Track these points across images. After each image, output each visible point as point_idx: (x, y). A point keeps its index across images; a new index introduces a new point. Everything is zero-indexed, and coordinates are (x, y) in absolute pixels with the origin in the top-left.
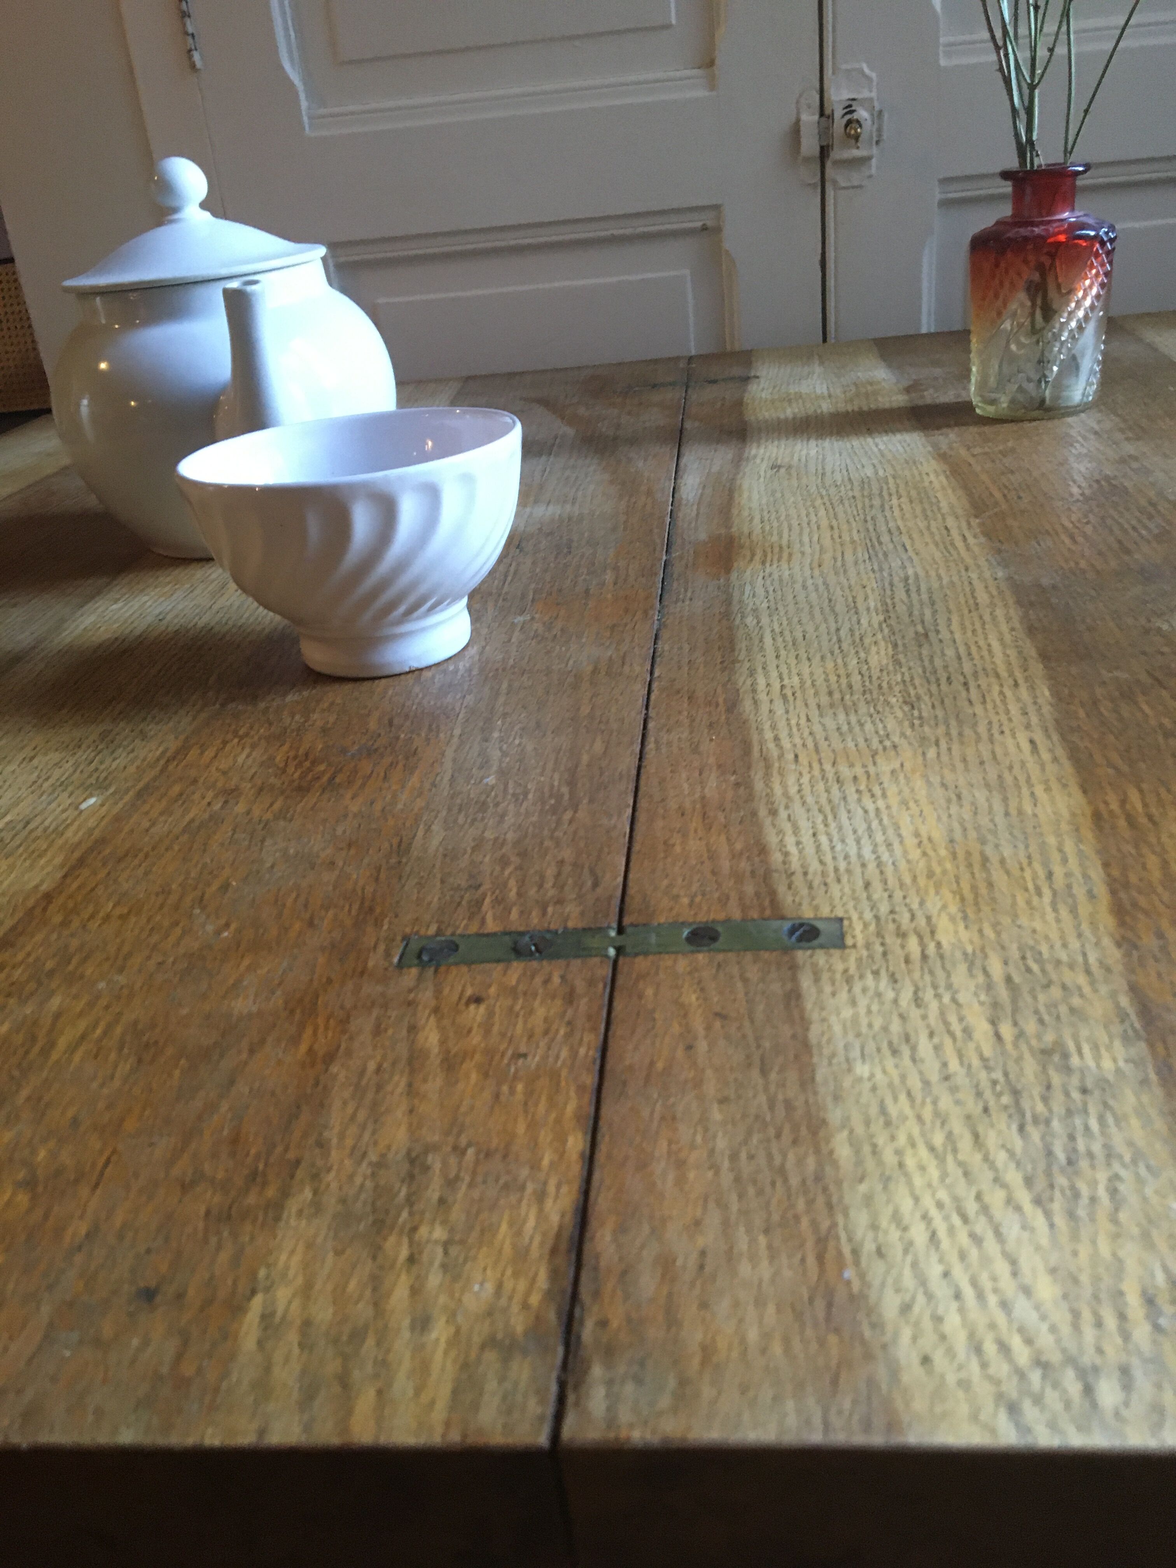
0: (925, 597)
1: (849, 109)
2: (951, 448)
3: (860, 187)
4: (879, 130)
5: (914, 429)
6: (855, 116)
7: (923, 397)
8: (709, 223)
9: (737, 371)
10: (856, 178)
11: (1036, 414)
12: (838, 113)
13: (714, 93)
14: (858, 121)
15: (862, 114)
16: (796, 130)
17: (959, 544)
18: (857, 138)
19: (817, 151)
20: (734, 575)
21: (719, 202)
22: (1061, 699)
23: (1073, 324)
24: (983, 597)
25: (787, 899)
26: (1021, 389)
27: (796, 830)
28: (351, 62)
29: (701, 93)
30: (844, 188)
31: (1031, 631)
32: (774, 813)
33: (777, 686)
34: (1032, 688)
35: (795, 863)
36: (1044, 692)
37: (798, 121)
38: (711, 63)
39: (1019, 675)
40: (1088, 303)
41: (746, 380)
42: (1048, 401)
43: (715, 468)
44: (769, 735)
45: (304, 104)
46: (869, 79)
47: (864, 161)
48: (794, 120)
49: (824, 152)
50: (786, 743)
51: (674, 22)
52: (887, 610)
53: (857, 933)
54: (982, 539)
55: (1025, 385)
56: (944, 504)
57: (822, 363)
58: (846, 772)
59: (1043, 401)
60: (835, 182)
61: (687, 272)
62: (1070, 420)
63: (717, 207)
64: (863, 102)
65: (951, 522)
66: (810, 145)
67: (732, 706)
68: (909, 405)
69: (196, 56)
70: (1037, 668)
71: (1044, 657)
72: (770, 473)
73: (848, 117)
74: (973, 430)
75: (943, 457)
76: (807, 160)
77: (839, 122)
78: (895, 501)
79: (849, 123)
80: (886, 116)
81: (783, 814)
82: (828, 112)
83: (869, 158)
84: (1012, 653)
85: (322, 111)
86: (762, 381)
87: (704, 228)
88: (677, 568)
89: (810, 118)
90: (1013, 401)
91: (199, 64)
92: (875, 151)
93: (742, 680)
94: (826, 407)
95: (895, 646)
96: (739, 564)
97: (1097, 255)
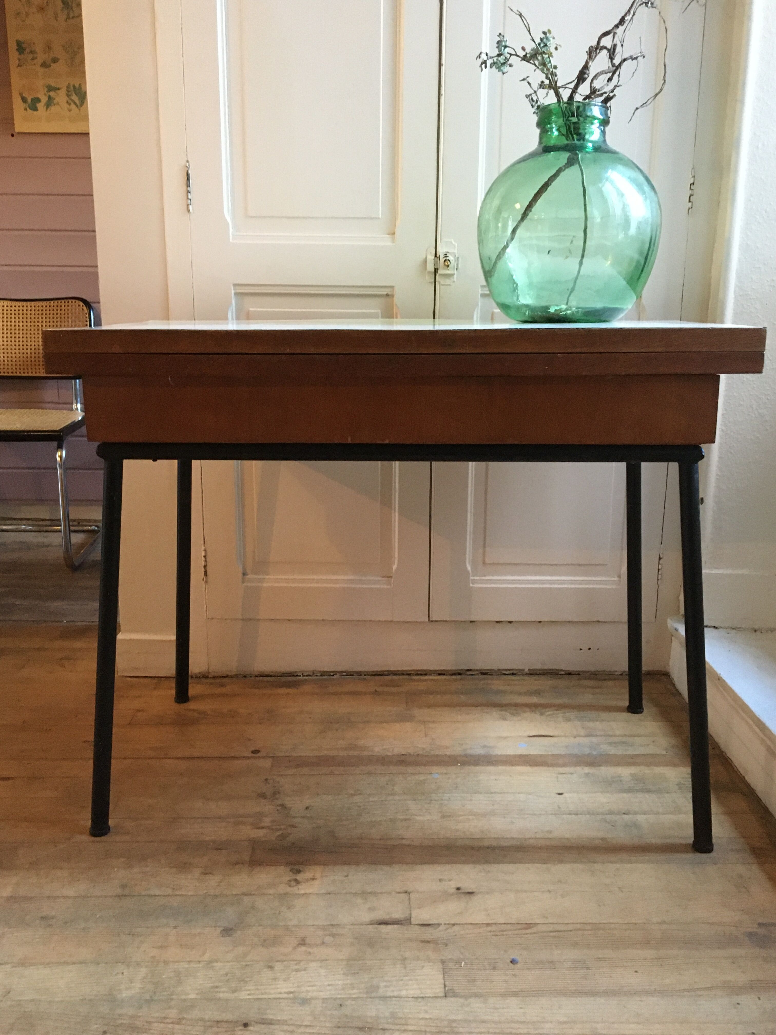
1: (446, 256)
3: (450, 285)
4: (457, 265)
6: (448, 258)
8: (389, 293)
10: (448, 281)
12: (442, 256)
13: (394, 244)
14: (449, 260)
15: (450, 258)
16: (425, 261)
18: (448, 266)
19: (433, 270)
21: (393, 285)
28: (251, 217)
29: (389, 243)
30: (443, 285)
37: (426, 258)
38: (394, 234)
45: (231, 230)
46: (455, 246)
47: (452, 275)
48: (425, 257)
49: (436, 270)
51: (380, 216)
60: (439, 282)
61: (379, 311)
63: (392, 287)
64: (451, 254)
66: (431, 268)
69: (190, 207)
73: (445, 258)
76: (429, 272)
77: (442, 260)
79: (445, 261)
80: (460, 259)
82: (438, 256)
83: (453, 275)
85: (238, 233)
87: (387, 295)
89: (431, 257)
91: (191, 210)
92: (455, 272)
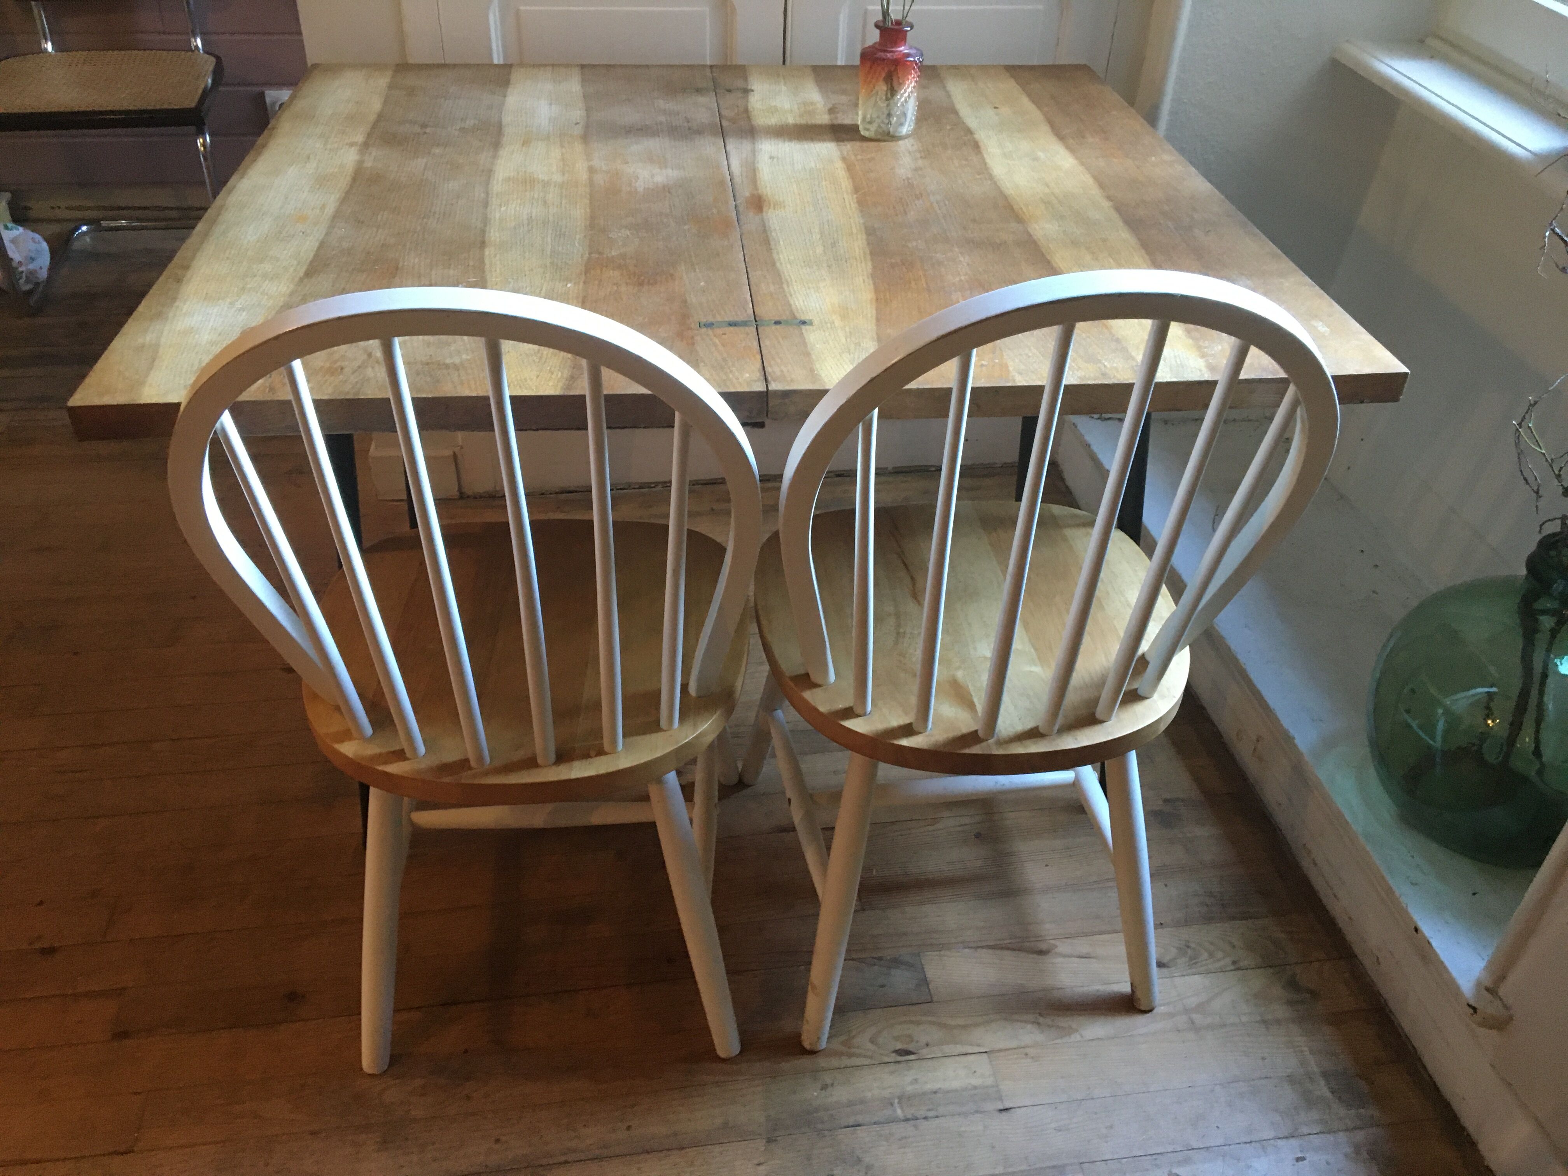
0: (835, 228)
2: (848, 154)
5: (833, 140)
7: (836, 118)
9: (740, 83)
11: (886, 138)
17: (848, 206)
20: (764, 214)
22: (874, 268)
23: (903, 99)
24: (855, 231)
25: (797, 315)
26: (879, 127)
27: (798, 300)
31: (868, 244)
32: (791, 295)
33: (787, 258)
34: (866, 264)
35: (798, 307)
36: (870, 264)
39: (862, 259)
40: (909, 90)
41: (746, 91)
42: (891, 133)
43: (744, 155)
44: (786, 274)
50: (793, 277)
52: (822, 233)
53: (816, 322)
54: (857, 205)
55: (882, 125)
56: (843, 187)
57: (785, 84)
58: (810, 285)
59: (889, 132)
61: (707, 9)
62: (900, 142)
65: (846, 196)
67: (774, 264)
68: (830, 123)
70: (869, 257)
71: (871, 253)
72: (770, 160)
74: (858, 144)
75: (844, 159)
78: (824, 183)
81: (794, 296)
84: (862, 252)
86: (755, 93)
88: (741, 209)
90: (876, 132)
93: (775, 256)
94: (791, 120)
95: (824, 247)
96: (765, 209)
97: (914, 69)
